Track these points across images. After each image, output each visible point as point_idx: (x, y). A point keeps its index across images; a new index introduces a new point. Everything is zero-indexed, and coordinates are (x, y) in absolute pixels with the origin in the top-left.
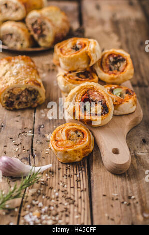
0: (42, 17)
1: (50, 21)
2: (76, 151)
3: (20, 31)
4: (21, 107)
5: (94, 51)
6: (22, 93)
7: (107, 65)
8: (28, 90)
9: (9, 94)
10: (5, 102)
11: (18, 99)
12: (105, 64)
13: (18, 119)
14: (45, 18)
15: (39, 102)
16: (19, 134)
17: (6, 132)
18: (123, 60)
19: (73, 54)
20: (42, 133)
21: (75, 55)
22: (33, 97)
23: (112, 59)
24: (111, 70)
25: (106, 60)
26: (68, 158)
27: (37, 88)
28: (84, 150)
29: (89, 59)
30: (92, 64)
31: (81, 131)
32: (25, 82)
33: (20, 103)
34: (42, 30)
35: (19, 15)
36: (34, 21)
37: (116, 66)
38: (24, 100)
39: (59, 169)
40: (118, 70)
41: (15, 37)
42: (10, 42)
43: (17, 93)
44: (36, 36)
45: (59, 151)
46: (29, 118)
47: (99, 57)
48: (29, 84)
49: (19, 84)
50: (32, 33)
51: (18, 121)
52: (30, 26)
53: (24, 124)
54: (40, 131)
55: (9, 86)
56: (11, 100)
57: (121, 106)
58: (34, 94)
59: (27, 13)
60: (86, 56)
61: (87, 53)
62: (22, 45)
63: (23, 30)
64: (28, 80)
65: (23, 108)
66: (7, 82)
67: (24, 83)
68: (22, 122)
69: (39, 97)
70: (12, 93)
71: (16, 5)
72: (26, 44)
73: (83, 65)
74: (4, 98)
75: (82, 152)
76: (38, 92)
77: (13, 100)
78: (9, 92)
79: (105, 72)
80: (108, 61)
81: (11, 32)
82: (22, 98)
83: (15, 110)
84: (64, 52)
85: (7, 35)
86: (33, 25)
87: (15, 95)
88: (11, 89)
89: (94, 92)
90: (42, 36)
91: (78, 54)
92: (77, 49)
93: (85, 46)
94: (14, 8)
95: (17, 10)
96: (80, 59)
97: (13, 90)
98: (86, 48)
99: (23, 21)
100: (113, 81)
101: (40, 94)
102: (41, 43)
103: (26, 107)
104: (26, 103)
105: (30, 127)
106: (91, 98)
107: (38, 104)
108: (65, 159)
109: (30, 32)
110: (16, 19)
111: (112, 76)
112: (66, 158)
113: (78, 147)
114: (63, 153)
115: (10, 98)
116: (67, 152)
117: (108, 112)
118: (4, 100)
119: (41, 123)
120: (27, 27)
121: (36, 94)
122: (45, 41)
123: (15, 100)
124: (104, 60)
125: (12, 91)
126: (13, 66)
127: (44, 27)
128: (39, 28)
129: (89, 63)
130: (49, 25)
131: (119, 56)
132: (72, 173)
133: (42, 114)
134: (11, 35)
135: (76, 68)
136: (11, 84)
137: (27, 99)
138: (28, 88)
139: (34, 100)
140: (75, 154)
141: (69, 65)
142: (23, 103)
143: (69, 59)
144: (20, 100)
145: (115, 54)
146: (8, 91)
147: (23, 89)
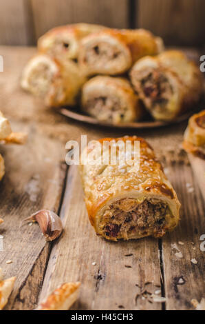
0: (161, 69)
1: (175, 74)
3: (121, 93)
4: (133, 235)
6: (137, 209)
8: (149, 203)
9: (113, 210)
10: (102, 225)
11: (128, 220)
13: (128, 261)
14: (166, 70)
15: (168, 226)
16: (135, 296)
17: (107, 292)
20: (183, 295)
22: (158, 216)
27: (165, 198)
32: (144, 187)
33: (132, 228)
34: (160, 91)
35: (119, 65)
36: (145, 75)
38: (140, 222)
41: (109, 103)
42: (100, 111)
43: (127, 208)
44: (148, 102)
46: (149, 261)
48: (152, 190)
49: (133, 191)
50: (142, 96)
51: (129, 267)
52: (137, 84)
53: (141, 273)
54: (176, 290)
55: (112, 195)
56: (114, 221)
58: (160, 210)
59: (134, 62)
62: (122, 116)
63: (126, 91)
64: (149, 182)
65: (135, 238)
66: (108, 187)
67: (141, 189)
68: (137, 268)
69: (168, 216)
70: (118, 209)
71: (115, 48)
72: (130, 115)
74: (102, 218)
76: (167, 207)
77: (118, 223)
78: (112, 207)
81: (104, 94)
82: (135, 217)
83: (122, 242)
85: (96, 99)
86: (143, 82)
87: (123, 212)
88: (116, 200)
90: (160, 101)
94: (110, 53)
95: (115, 56)
97: (119, 202)
99: (125, 75)
101: (171, 213)
102: (157, 114)
103: (143, 236)
104: (143, 228)
105: (155, 280)
107: (167, 230)
109: (136, 93)
110: (113, 72)
115: (113, 217)
118: (101, 222)
119: (177, 273)
120: (132, 86)
121: (163, 210)
122: (164, 110)
123: (122, 222)
125: (118, 205)
127: (163, 85)
128: (155, 86)
130: (173, 81)
133: (175, 251)
134: (104, 99)
136: (117, 191)
137: (145, 220)
138: (149, 199)
139: (160, 222)
142: (136, 228)
144: (133, 223)
146: (110, 204)
147: (140, 201)
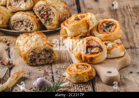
1: (54, 7)
2: (83, 74)
3: (30, 18)
5: (91, 19)
6: (41, 52)
7: (101, 29)
8: (46, 50)
10: (29, 59)
11: (38, 57)
12: (100, 28)
15: (54, 58)
16: (43, 75)
18: (113, 24)
19: (76, 23)
20: (59, 74)
21: (77, 23)
22: (49, 55)
23: (105, 25)
24: (104, 31)
25: (101, 26)
26: (79, 79)
27: (51, 47)
28: (88, 73)
29: (88, 25)
30: (90, 28)
31: (86, 65)
32: (43, 44)
33: (40, 60)
37: (108, 29)
38: (43, 57)
39: (74, 86)
40: (110, 31)
41: (25, 23)
43: (38, 52)
44: (43, 21)
45: (73, 74)
46: (48, 69)
47: (95, 24)
48: (46, 45)
49: (39, 45)
50: (40, 18)
51: (40, 70)
53: (45, 71)
54: (57, 73)
55: (32, 47)
56: (33, 57)
57: (113, 50)
58: (50, 52)
60: (86, 23)
61: (86, 21)
63: (32, 17)
64: (45, 43)
65: (42, 64)
66: (30, 46)
68: (43, 70)
69: (53, 54)
70: (34, 52)
73: (84, 30)
74: (29, 56)
75: (87, 74)
78: (32, 51)
79: (100, 33)
80: (102, 27)
81: (22, 19)
83: (37, 65)
84: (69, 23)
85: (18, 22)
86: (40, 12)
87: (36, 53)
88: (33, 49)
89: (93, 41)
90: (48, 20)
91: (80, 22)
92: (78, 19)
93: (84, 17)
96: (81, 25)
97: (35, 49)
98: (85, 18)
99: (31, 10)
100: (106, 39)
101: (54, 53)
102: (48, 26)
103: (45, 63)
104: (44, 60)
105: (50, 72)
106: (91, 45)
107: (53, 60)
108: (77, 80)
111: (106, 34)
112: (77, 78)
113: (84, 71)
114: (75, 75)
115: (33, 56)
116: (78, 74)
117: (102, 50)
118: (28, 58)
119: (57, 70)
120: (35, 14)
121: (51, 52)
123: (36, 57)
124: (99, 26)
126: (31, 37)
127: (49, 12)
128: (45, 13)
129: (88, 29)
130: (54, 10)
131: (110, 22)
132: (82, 86)
133: (57, 66)
134: (22, 21)
135: (79, 32)
136: (34, 46)
137: (45, 56)
138: (45, 48)
139: (50, 57)
140: (83, 76)
141: (73, 31)
142: (42, 60)
143: (73, 26)
144: (40, 57)
145: (107, 22)
146: (31, 50)
147: (42, 49)
